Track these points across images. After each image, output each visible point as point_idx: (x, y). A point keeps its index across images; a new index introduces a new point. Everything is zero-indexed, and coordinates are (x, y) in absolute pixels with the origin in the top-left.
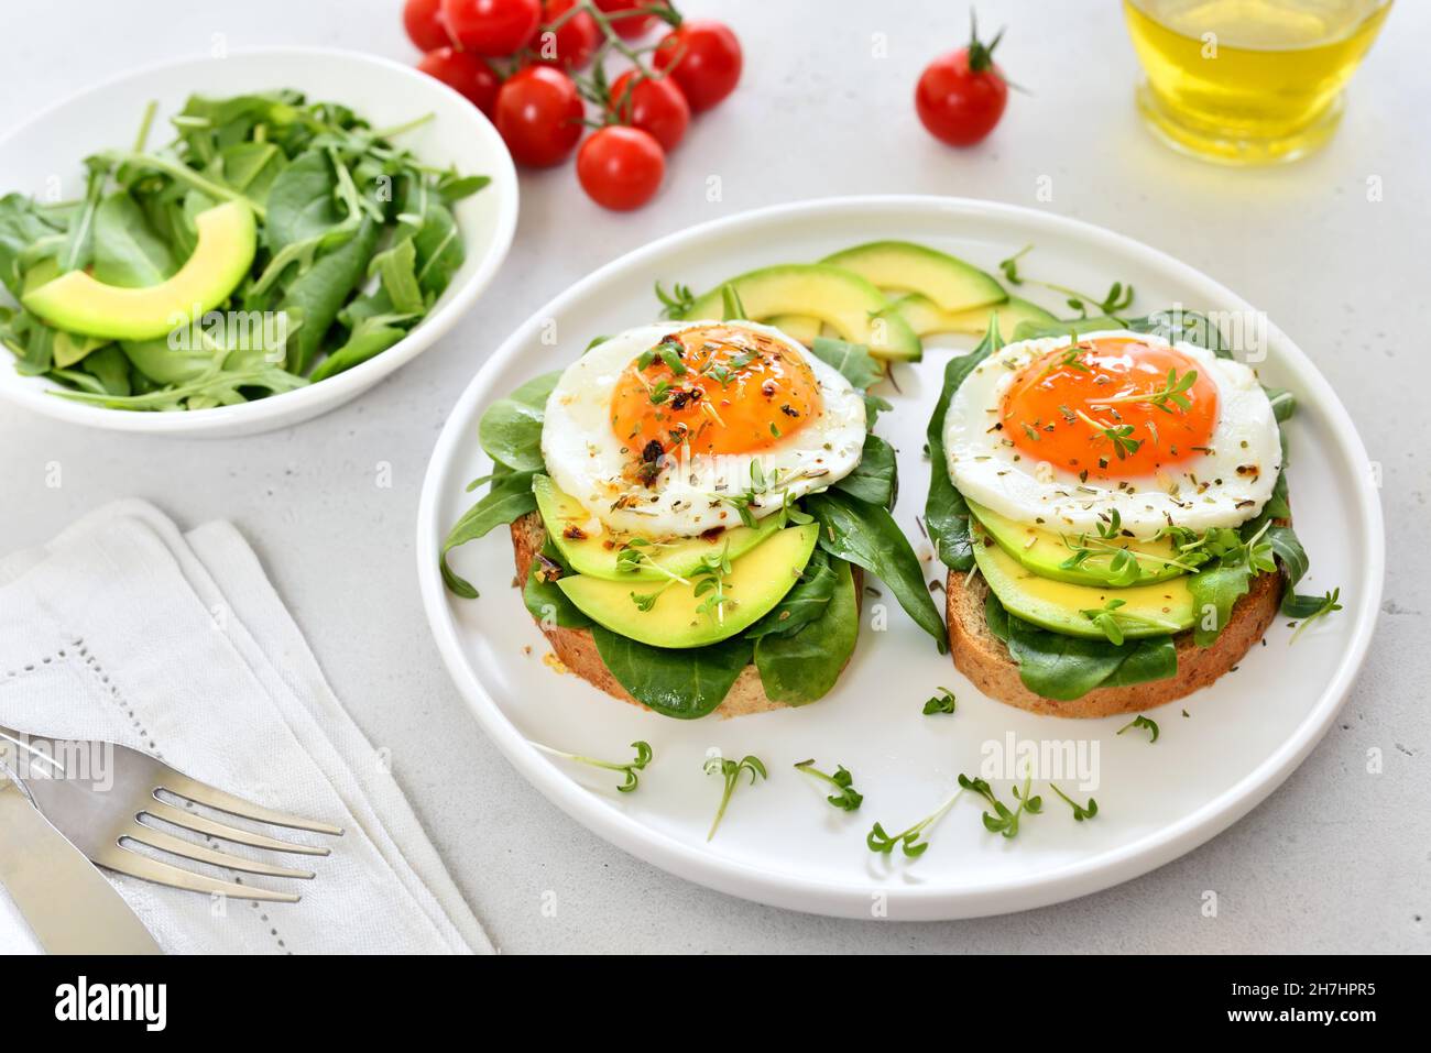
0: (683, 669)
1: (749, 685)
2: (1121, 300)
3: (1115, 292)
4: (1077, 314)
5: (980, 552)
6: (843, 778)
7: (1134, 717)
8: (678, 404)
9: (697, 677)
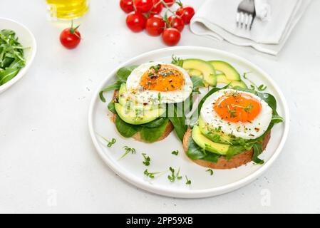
0: (127, 127)
1: (138, 135)
2: (263, 88)
3: (262, 86)
4: (252, 88)
5: (195, 126)
6: (148, 159)
7: (208, 169)
8: (152, 78)
9: (129, 130)
